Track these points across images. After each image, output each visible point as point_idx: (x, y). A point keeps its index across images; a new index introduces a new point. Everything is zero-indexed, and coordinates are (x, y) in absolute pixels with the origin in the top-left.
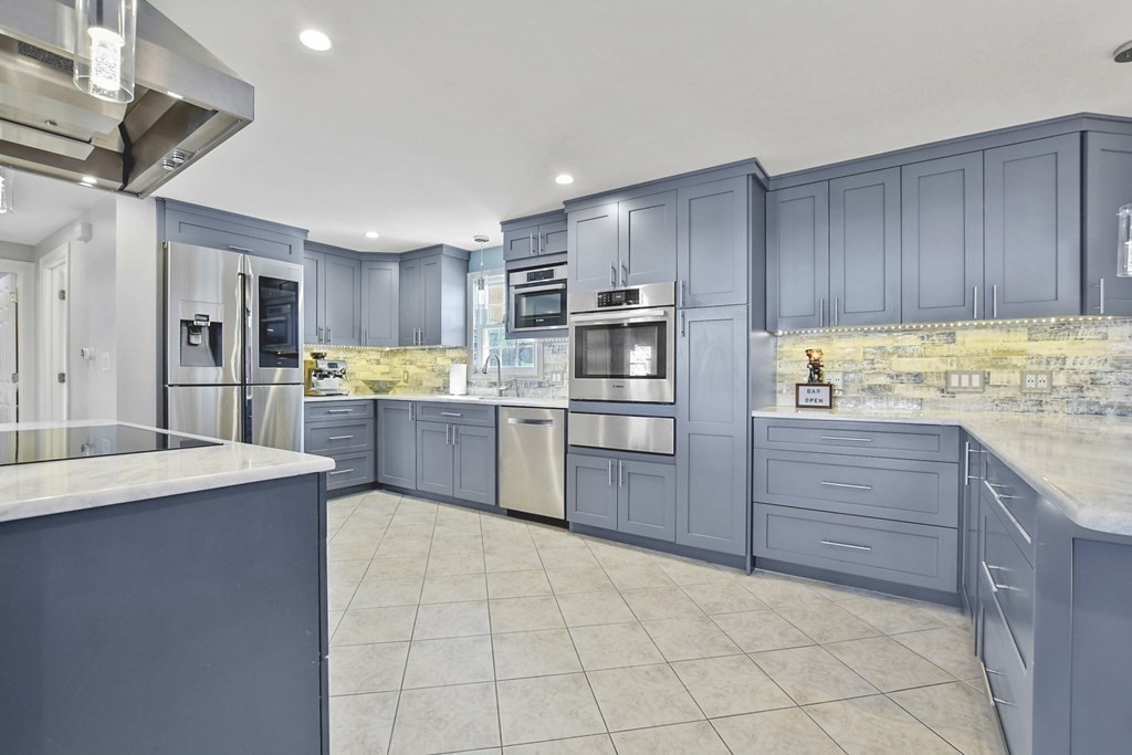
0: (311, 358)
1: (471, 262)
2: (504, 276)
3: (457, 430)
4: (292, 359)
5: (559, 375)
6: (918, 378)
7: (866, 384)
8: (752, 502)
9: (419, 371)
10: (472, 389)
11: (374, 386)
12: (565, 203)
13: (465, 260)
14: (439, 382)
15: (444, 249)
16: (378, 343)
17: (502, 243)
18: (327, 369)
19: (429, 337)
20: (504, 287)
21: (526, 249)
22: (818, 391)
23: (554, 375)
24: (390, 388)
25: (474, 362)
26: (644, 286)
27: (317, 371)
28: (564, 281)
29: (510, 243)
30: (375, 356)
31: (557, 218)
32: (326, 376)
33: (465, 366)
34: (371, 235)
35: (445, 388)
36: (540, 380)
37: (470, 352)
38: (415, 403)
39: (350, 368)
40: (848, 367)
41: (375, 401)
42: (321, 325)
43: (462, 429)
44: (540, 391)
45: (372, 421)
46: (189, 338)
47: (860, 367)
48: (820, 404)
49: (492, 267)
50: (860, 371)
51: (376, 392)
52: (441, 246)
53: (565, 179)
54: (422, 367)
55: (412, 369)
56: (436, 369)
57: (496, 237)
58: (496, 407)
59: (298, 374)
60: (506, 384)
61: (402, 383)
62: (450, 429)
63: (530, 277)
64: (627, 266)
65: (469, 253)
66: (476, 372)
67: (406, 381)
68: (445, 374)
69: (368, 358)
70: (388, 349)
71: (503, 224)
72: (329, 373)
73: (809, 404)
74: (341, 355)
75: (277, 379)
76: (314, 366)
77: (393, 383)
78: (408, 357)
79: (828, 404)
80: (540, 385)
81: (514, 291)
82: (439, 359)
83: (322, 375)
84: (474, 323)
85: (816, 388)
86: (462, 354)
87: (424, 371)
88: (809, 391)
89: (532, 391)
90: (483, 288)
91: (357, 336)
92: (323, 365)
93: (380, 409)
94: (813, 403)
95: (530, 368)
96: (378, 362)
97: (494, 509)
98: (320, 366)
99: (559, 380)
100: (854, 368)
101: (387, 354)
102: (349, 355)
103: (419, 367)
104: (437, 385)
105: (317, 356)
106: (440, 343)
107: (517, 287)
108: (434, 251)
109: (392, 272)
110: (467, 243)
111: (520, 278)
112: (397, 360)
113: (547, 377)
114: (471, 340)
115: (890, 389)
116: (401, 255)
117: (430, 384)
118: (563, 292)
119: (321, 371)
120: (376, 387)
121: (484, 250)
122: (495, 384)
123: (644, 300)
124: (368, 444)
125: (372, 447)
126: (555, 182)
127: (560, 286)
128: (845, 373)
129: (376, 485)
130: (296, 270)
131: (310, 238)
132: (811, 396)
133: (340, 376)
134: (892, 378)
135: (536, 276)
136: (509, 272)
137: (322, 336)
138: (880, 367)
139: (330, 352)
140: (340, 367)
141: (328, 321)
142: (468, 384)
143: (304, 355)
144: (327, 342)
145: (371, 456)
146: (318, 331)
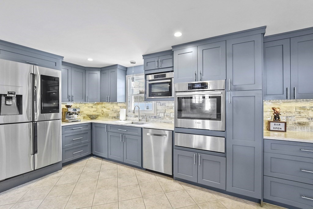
0: (65, 107)
1: (127, 71)
2: (143, 76)
3: (125, 136)
4: (56, 109)
5: (163, 114)
7: (296, 122)
8: (263, 175)
9: (107, 110)
10: (128, 118)
11: (92, 117)
12: (172, 47)
13: (125, 70)
14: (115, 115)
15: (118, 66)
16: (92, 101)
17: (143, 64)
18: (72, 111)
19: (113, 99)
20: (144, 80)
21: (153, 66)
22: (279, 125)
23: (161, 114)
24: (97, 117)
25: (129, 108)
26: (209, 81)
27: (68, 113)
28: (171, 79)
29: (146, 64)
30: (91, 105)
31: (170, 53)
32: (72, 114)
33: (125, 109)
34: (90, 60)
35: (117, 117)
36: (155, 115)
37: (127, 104)
38: (107, 125)
39: (81, 110)
40: (289, 115)
41: (91, 123)
42: (70, 94)
43: (127, 136)
44: (155, 120)
45: (90, 131)
46: (6, 102)
47: (294, 114)
48: (280, 130)
49: (138, 73)
50: (294, 116)
51: (92, 119)
52: (117, 65)
53: (178, 34)
54: (109, 109)
55: (105, 110)
56: (114, 110)
57: (140, 61)
58: (142, 128)
59: (60, 115)
60: (142, 116)
61: (101, 115)
62: (122, 136)
63: (155, 77)
64: (202, 73)
65: (127, 68)
66: (129, 112)
67: (103, 114)
68: (118, 112)
69: (89, 106)
70: (96, 103)
71: (144, 56)
72: (73, 113)
73: (275, 129)
74: (78, 105)
75: (52, 118)
76: (67, 111)
77: (98, 116)
78: (103, 105)
79: (284, 130)
80: (155, 117)
81: (148, 83)
82: (115, 106)
83: (70, 114)
84: (129, 93)
85: (278, 123)
86: (125, 105)
87: (109, 110)
88: (275, 125)
89: (152, 119)
90: (134, 81)
91: (84, 99)
92: (71, 110)
93: (93, 126)
94: (277, 129)
95: (152, 111)
96: (92, 107)
97: (141, 168)
98: (69, 111)
99: (163, 115)
100: (291, 115)
101: (95, 104)
102: (81, 105)
103: (107, 109)
104: (114, 116)
105: (68, 107)
106: (117, 101)
107: (150, 81)
108: (115, 66)
109: (97, 75)
110: (127, 64)
111: (151, 77)
112: (99, 106)
113: (158, 114)
114: (127, 100)
115: (308, 124)
116: (101, 68)
117: (112, 115)
118: (170, 83)
119: (69, 112)
120: (91, 117)
121: (134, 67)
122: (137, 116)
123: (210, 87)
124: (88, 140)
125: (90, 141)
126: (173, 36)
127: (169, 81)
128: (287, 117)
129: (92, 155)
130: (59, 73)
131: (64, 60)
132: (275, 127)
133: (77, 114)
134: (309, 119)
135: (158, 76)
136: (146, 75)
137: (70, 99)
138: (303, 115)
139: (73, 105)
140: (78, 110)
141: (72, 92)
142: (126, 116)
143: (62, 106)
144: (72, 101)
145: (89, 144)
146: (68, 97)
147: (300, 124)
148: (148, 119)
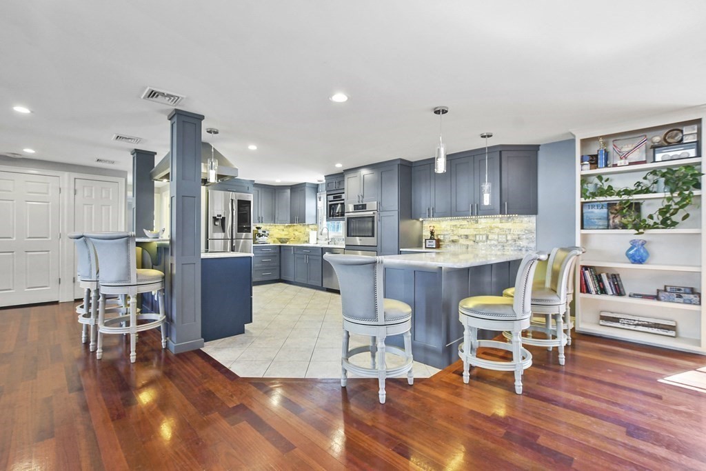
0: (256, 229)
1: (318, 189)
2: (325, 196)
3: (308, 257)
4: (249, 230)
6: (467, 237)
7: (451, 239)
9: (299, 234)
10: (319, 241)
11: (281, 240)
13: (316, 188)
14: (306, 238)
15: (307, 184)
16: (282, 222)
17: (325, 183)
18: (262, 233)
19: (302, 220)
20: (326, 200)
21: (332, 187)
24: (287, 241)
25: (320, 230)
26: (368, 202)
27: (258, 234)
28: (344, 200)
29: (328, 184)
30: (282, 227)
33: (316, 232)
35: (308, 241)
37: (318, 226)
38: (294, 247)
39: (270, 233)
40: (445, 233)
41: (280, 246)
42: (260, 215)
43: (311, 257)
45: (279, 254)
46: (215, 223)
48: (433, 247)
49: (323, 192)
50: (449, 234)
51: (281, 243)
52: (305, 183)
54: (301, 232)
55: (297, 233)
56: (306, 233)
58: (324, 248)
59: (251, 235)
60: (331, 239)
61: (292, 239)
62: (306, 257)
63: (334, 198)
64: (363, 195)
65: (317, 185)
66: (320, 234)
67: (294, 238)
68: (308, 235)
69: (279, 229)
71: (325, 176)
72: (263, 235)
73: (429, 247)
74: (268, 228)
75: (243, 237)
76: (257, 232)
77: (289, 239)
78: (294, 228)
79: (435, 247)
80: (343, 240)
81: (328, 202)
82: (305, 229)
83: (260, 236)
86: (315, 227)
87: (301, 234)
90: (321, 201)
91: (274, 220)
92: (260, 232)
93: (282, 249)
96: (283, 230)
97: (321, 288)
101: (287, 226)
102: (271, 227)
103: (299, 232)
105: (258, 228)
106: (305, 223)
107: (330, 201)
108: (303, 185)
109: (287, 193)
111: (330, 198)
112: (291, 229)
114: (319, 222)
116: (291, 186)
117: (304, 240)
118: (344, 204)
121: (320, 184)
122: (327, 239)
123: (368, 208)
124: (277, 264)
125: (279, 264)
127: (343, 202)
128: (444, 235)
129: (280, 281)
130: (250, 197)
132: (430, 244)
133: (267, 236)
134: (459, 237)
136: (327, 195)
137: (260, 220)
138: (455, 232)
139: (263, 226)
140: (267, 232)
141: (262, 214)
142: (317, 239)
143: (253, 228)
144: (262, 222)
145: (278, 268)
146: (259, 218)
147: (453, 241)
148: (337, 241)
